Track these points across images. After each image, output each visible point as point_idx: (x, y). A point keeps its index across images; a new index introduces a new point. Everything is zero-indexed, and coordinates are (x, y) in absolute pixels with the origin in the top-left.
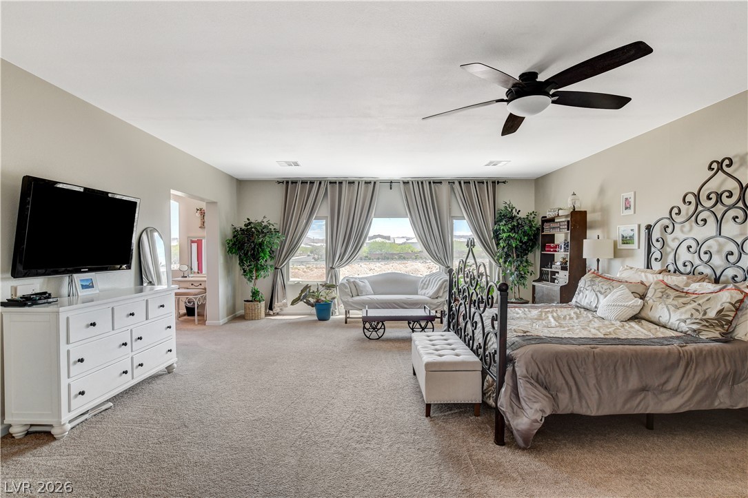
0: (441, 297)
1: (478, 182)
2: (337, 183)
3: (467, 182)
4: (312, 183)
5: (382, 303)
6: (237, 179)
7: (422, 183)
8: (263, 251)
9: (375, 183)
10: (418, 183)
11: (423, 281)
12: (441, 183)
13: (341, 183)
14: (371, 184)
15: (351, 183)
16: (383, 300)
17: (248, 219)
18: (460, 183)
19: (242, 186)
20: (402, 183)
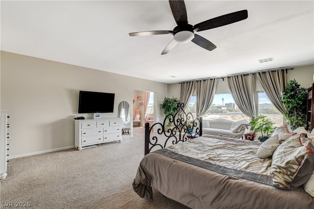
0: (239, 132)
1: (272, 72)
2: (199, 81)
3: (264, 73)
4: (190, 82)
5: (209, 132)
6: (168, 84)
7: (237, 76)
8: (170, 108)
9: (214, 79)
10: (235, 76)
11: (234, 124)
12: (248, 75)
13: (200, 81)
14: (212, 80)
15: (204, 80)
16: (209, 130)
17: (165, 97)
18: (260, 73)
19: (169, 86)
20: (227, 77)
